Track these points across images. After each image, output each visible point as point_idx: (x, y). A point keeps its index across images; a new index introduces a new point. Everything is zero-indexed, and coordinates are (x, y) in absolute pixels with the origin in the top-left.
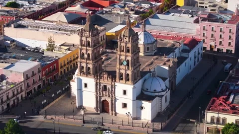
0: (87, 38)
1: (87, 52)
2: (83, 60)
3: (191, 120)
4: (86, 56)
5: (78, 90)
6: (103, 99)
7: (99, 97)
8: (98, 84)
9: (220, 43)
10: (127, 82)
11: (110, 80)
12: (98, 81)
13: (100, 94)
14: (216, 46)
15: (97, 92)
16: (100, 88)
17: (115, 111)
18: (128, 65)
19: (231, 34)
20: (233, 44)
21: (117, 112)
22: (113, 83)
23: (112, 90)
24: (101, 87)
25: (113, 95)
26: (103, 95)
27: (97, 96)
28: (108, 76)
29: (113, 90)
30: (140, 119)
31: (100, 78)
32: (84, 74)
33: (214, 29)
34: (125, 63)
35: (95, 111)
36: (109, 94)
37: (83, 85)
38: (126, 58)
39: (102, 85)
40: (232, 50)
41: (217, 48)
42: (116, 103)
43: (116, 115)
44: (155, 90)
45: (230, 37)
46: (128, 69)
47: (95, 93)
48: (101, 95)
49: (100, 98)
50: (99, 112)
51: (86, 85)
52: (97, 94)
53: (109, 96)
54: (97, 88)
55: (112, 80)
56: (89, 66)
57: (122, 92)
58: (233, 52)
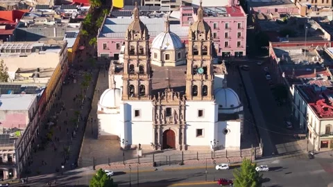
0: (138, 42)
1: (138, 63)
2: (133, 76)
3: (300, 135)
4: (137, 69)
5: (125, 122)
6: (165, 128)
7: (159, 127)
8: (159, 108)
9: (226, 43)
10: (204, 98)
11: (177, 99)
12: (158, 103)
13: (161, 122)
14: (220, 49)
15: (156, 120)
16: (161, 113)
17: (185, 143)
18: (205, 72)
19: (240, 31)
20: (244, 43)
21: (188, 143)
22: (182, 103)
23: (180, 114)
24: (163, 112)
25: (182, 120)
26: (166, 122)
27: (156, 126)
28: (174, 94)
29: (183, 112)
30: (224, 148)
31: (162, 98)
32: (134, 96)
33: (217, 26)
34: (201, 71)
35: (153, 149)
36: (175, 120)
37: (133, 114)
38: (202, 63)
39: (164, 108)
40: (242, 53)
41: (222, 51)
42: (187, 131)
43: (186, 149)
44: (232, 106)
45: (239, 34)
46: (206, 78)
47: (153, 123)
48: (163, 123)
49: (161, 128)
50: (159, 149)
51: (137, 113)
52: (156, 122)
53: (176, 123)
54: (156, 113)
55: (181, 99)
56: (142, 83)
57: (197, 113)
58: (244, 54)
